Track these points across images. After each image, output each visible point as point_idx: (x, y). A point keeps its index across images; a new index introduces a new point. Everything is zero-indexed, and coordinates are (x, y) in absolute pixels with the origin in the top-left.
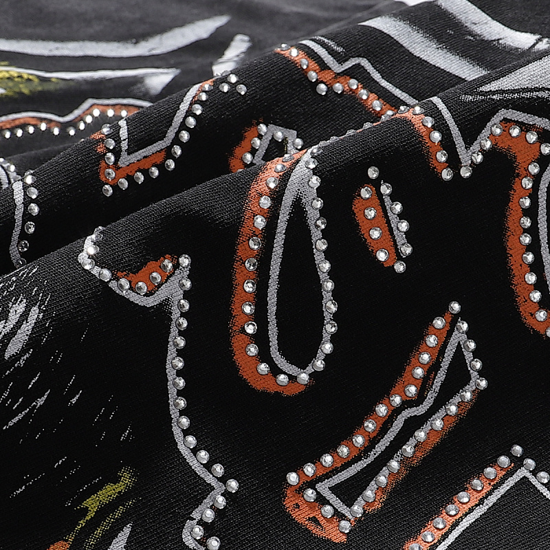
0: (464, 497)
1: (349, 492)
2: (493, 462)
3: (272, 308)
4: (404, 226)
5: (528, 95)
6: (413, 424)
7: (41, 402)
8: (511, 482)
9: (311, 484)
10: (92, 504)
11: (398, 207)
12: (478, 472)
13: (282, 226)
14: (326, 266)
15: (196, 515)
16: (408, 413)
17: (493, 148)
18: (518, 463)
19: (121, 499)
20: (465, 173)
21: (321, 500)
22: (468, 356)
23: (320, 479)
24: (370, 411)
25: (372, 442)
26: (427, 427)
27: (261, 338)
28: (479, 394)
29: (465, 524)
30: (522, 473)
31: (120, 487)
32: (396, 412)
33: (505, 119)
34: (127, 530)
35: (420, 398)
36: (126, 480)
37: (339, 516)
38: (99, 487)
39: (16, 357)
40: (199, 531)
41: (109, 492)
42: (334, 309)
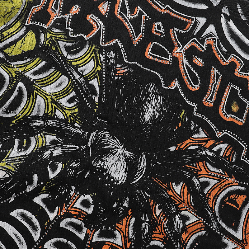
0: (225, 93)
1: (211, 99)
2: (227, 86)
3: (190, 79)
4: (201, 60)
5: (208, 35)
6: (215, 86)
7: (168, 107)
8: (230, 88)
9: (206, 100)
10: (181, 116)
11: (199, 58)
12: (226, 88)
13: (185, 68)
14: (194, 71)
15: (194, 111)
16: (213, 85)
17: (207, 44)
18: (230, 85)
19: (184, 114)
20: (205, 49)
21: (208, 101)
22: (218, 73)
23: (207, 99)
24: (209, 87)
25: (211, 91)
26: (217, 85)
27: (191, 84)
28: (222, 77)
29: (227, 97)
30: (231, 86)
31: (183, 112)
32: (212, 85)
33: (207, 40)
34: (187, 117)
35: (214, 82)
36: (184, 111)
37: (211, 102)
38: (181, 114)
39: (162, 104)
40: (195, 113)
41: (183, 113)
42: (199, 78)
